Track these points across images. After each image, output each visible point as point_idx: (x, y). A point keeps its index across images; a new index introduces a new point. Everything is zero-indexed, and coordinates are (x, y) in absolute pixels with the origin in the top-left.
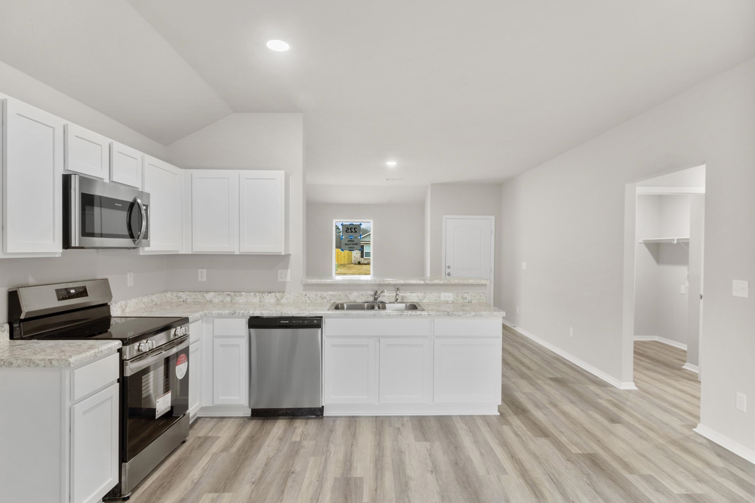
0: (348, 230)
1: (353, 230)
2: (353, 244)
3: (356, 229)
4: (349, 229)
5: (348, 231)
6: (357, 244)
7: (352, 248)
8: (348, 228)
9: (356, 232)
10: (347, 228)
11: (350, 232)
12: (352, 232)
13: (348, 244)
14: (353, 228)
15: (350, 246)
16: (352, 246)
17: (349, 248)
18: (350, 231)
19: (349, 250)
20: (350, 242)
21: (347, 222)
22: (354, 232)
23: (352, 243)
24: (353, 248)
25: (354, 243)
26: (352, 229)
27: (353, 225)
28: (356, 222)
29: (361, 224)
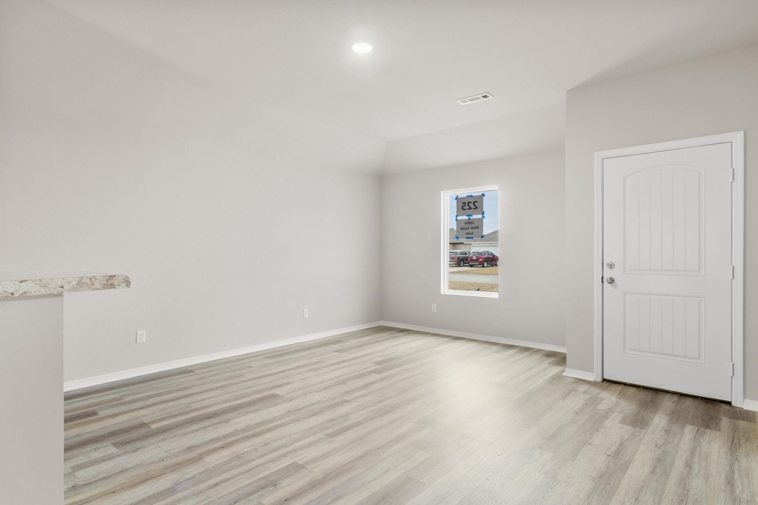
0: (465, 206)
1: (472, 205)
2: (472, 228)
3: (476, 203)
4: (467, 204)
5: (464, 208)
6: (478, 227)
7: (470, 234)
8: (465, 203)
9: (476, 208)
10: (463, 203)
11: (468, 209)
12: (471, 208)
13: (465, 229)
14: (472, 203)
15: (467, 231)
16: (470, 231)
17: (467, 234)
18: (467, 207)
19: (467, 238)
20: (468, 225)
21: (463, 193)
22: (474, 209)
23: (470, 226)
24: (473, 234)
25: (474, 226)
26: (470, 204)
27: (472, 196)
28: (475, 191)
29: (483, 195)
